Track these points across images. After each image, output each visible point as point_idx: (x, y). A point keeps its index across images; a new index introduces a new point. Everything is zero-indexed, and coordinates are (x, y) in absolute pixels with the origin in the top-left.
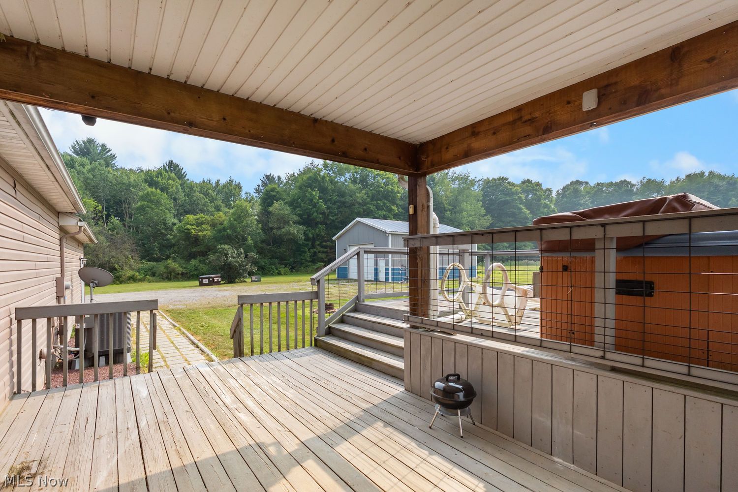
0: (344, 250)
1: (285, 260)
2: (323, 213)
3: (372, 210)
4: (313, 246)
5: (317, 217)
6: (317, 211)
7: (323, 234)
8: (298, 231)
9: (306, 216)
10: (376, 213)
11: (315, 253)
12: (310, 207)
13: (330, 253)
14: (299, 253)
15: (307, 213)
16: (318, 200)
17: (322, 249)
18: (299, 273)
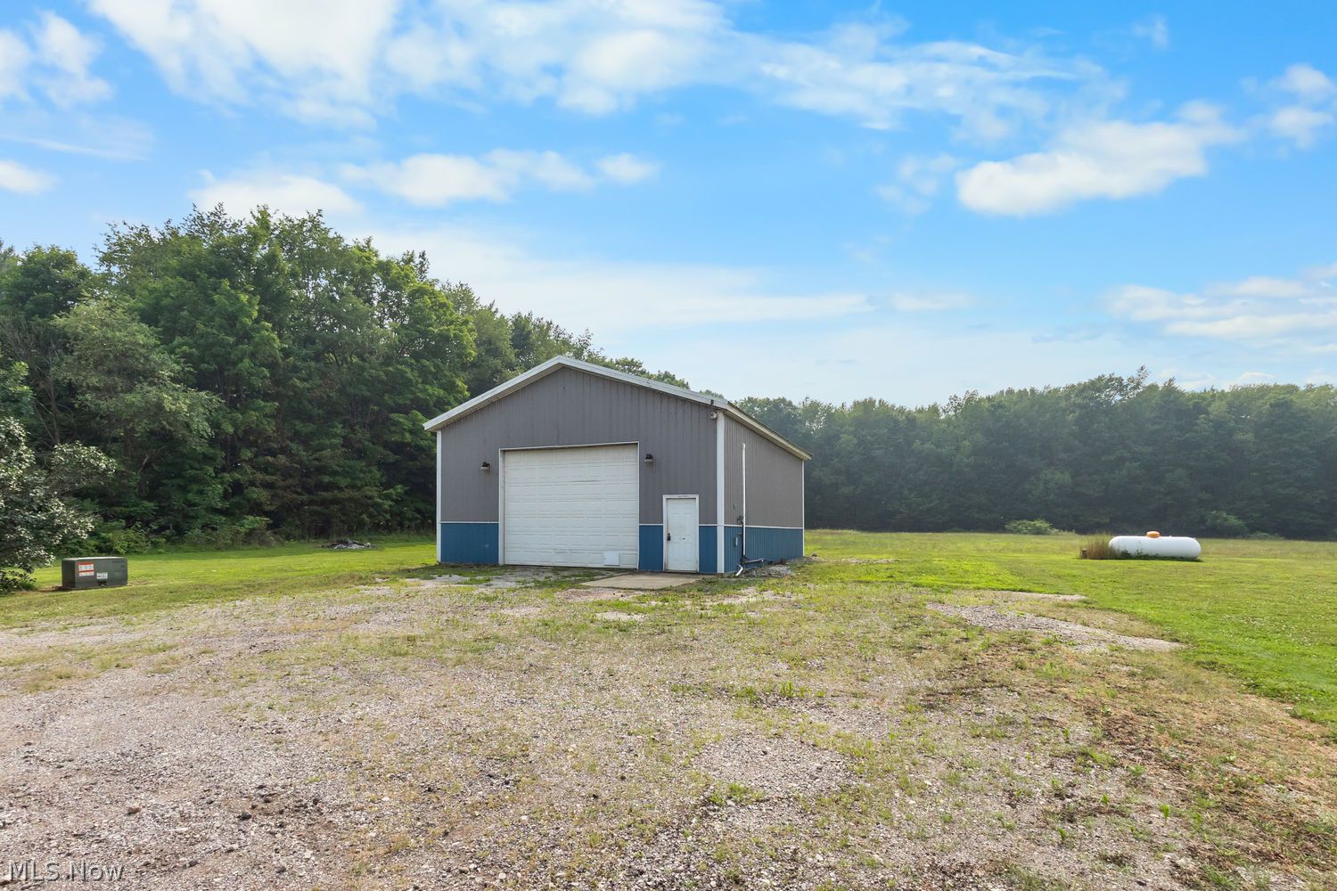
0: (486, 465)
1: (119, 504)
2: (272, 366)
3: (411, 380)
4: (232, 463)
5: (251, 374)
6: (253, 356)
7: (270, 428)
8: (191, 408)
9: (214, 367)
10: (421, 391)
11: (237, 488)
12: (231, 340)
13: (286, 488)
14: (176, 481)
15: (215, 356)
16: (257, 321)
17: (260, 476)
18: (185, 547)
